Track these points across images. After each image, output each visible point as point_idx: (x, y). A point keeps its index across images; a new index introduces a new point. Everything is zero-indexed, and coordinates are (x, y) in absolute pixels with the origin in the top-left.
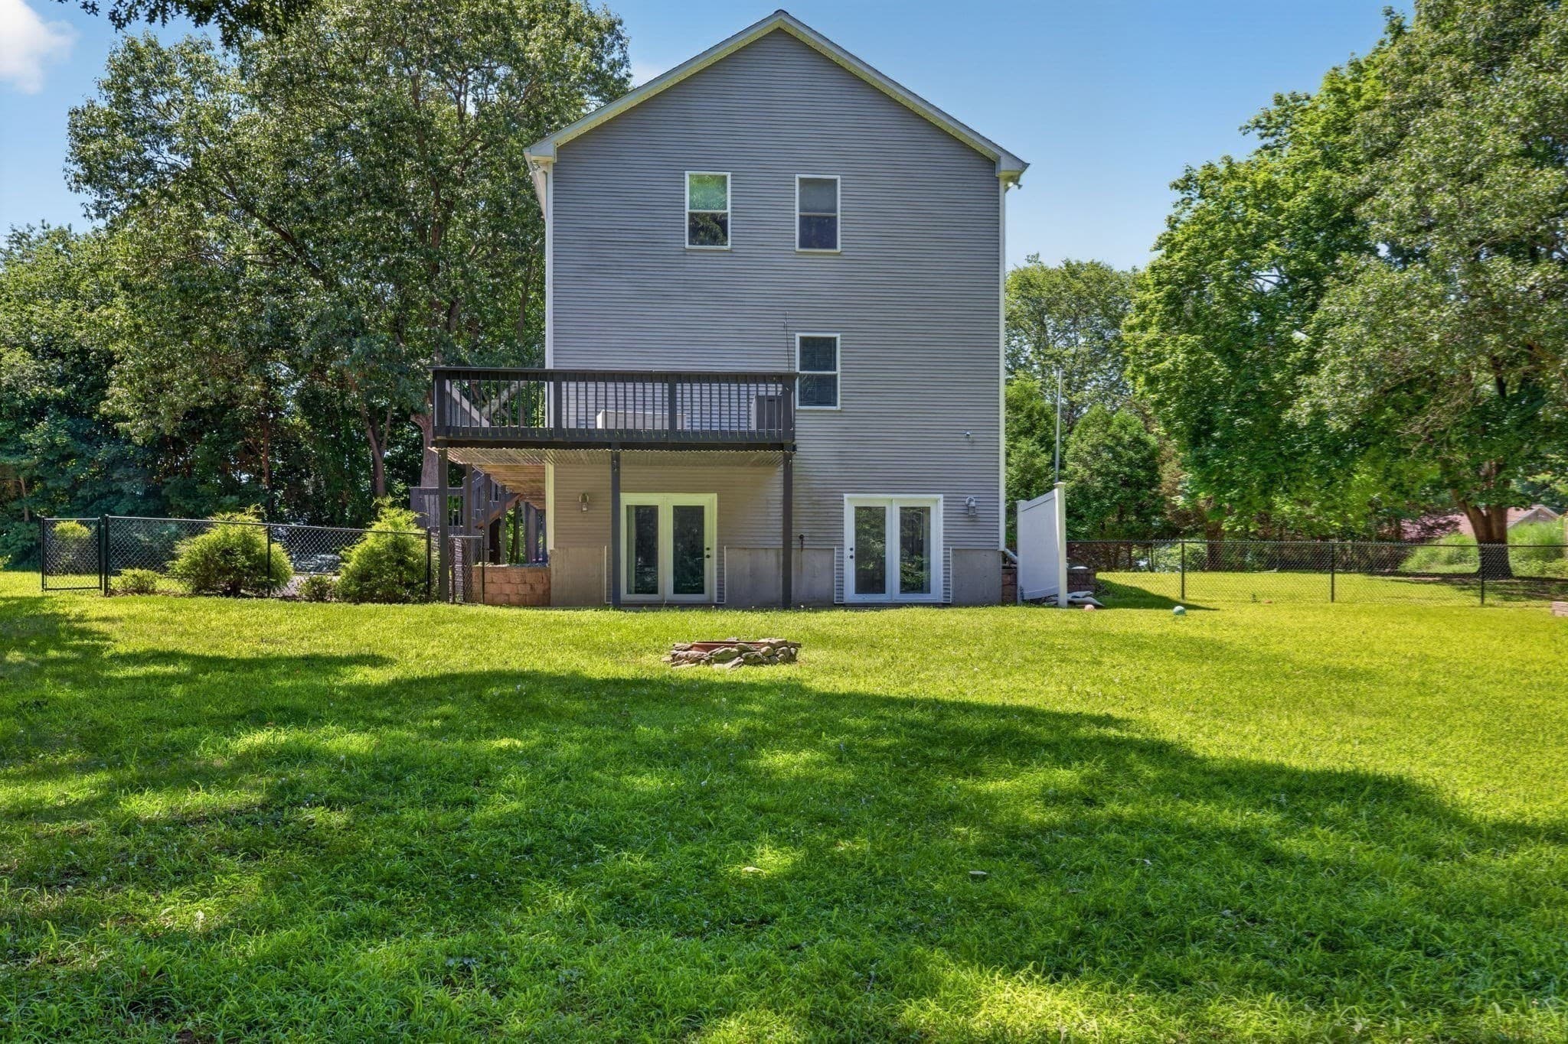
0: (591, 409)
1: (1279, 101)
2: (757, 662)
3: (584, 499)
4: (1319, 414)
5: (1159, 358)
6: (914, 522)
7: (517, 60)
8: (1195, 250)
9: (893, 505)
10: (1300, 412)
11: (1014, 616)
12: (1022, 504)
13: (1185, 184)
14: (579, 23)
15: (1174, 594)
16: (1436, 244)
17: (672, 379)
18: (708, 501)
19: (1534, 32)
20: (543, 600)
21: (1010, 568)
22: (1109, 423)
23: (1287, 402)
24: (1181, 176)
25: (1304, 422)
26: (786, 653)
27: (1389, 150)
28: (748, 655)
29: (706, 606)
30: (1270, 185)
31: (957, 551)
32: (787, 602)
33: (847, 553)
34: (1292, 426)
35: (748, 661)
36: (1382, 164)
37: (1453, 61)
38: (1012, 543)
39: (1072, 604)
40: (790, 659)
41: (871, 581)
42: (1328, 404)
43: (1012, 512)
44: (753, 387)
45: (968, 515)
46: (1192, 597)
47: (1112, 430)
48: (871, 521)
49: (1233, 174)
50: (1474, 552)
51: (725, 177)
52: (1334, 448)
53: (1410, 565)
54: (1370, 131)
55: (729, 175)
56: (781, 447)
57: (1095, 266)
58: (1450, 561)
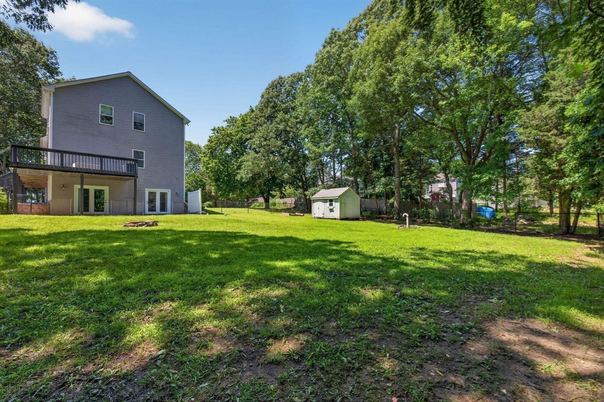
0: (71, 162)
1: (231, 117)
2: (150, 226)
3: (63, 186)
4: (242, 178)
5: (209, 164)
6: (163, 196)
7: (17, 52)
8: (217, 143)
9: (158, 192)
10: (238, 177)
11: (188, 216)
12: (189, 193)
13: (214, 130)
14: (40, 48)
15: (220, 212)
16: (262, 150)
17: (102, 157)
18: (106, 189)
19: (276, 117)
20: (48, 213)
21: (186, 207)
22: (195, 176)
23: (236, 175)
24: (213, 128)
25: (239, 180)
26: (155, 223)
27: (254, 131)
28: (148, 224)
29: (106, 215)
30: (231, 133)
31: (173, 201)
32: (135, 213)
33: (146, 202)
34: (237, 180)
35: (147, 226)
36: (252, 134)
37: (263, 119)
38: (187, 201)
39: (202, 214)
40: (157, 225)
41: (152, 209)
42: (244, 176)
43: (186, 195)
44: (126, 161)
45: (176, 194)
46: (223, 212)
47: (196, 178)
48: (152, 195)
49: (223, 130)
50: (264, 204)
51: (112, 108)
52: (242, 185)
53: (251, 207)
54: (250, 128)
55: (113, 108)
56: (133, 176)
57: (189, 142)
58: (258, 206)
